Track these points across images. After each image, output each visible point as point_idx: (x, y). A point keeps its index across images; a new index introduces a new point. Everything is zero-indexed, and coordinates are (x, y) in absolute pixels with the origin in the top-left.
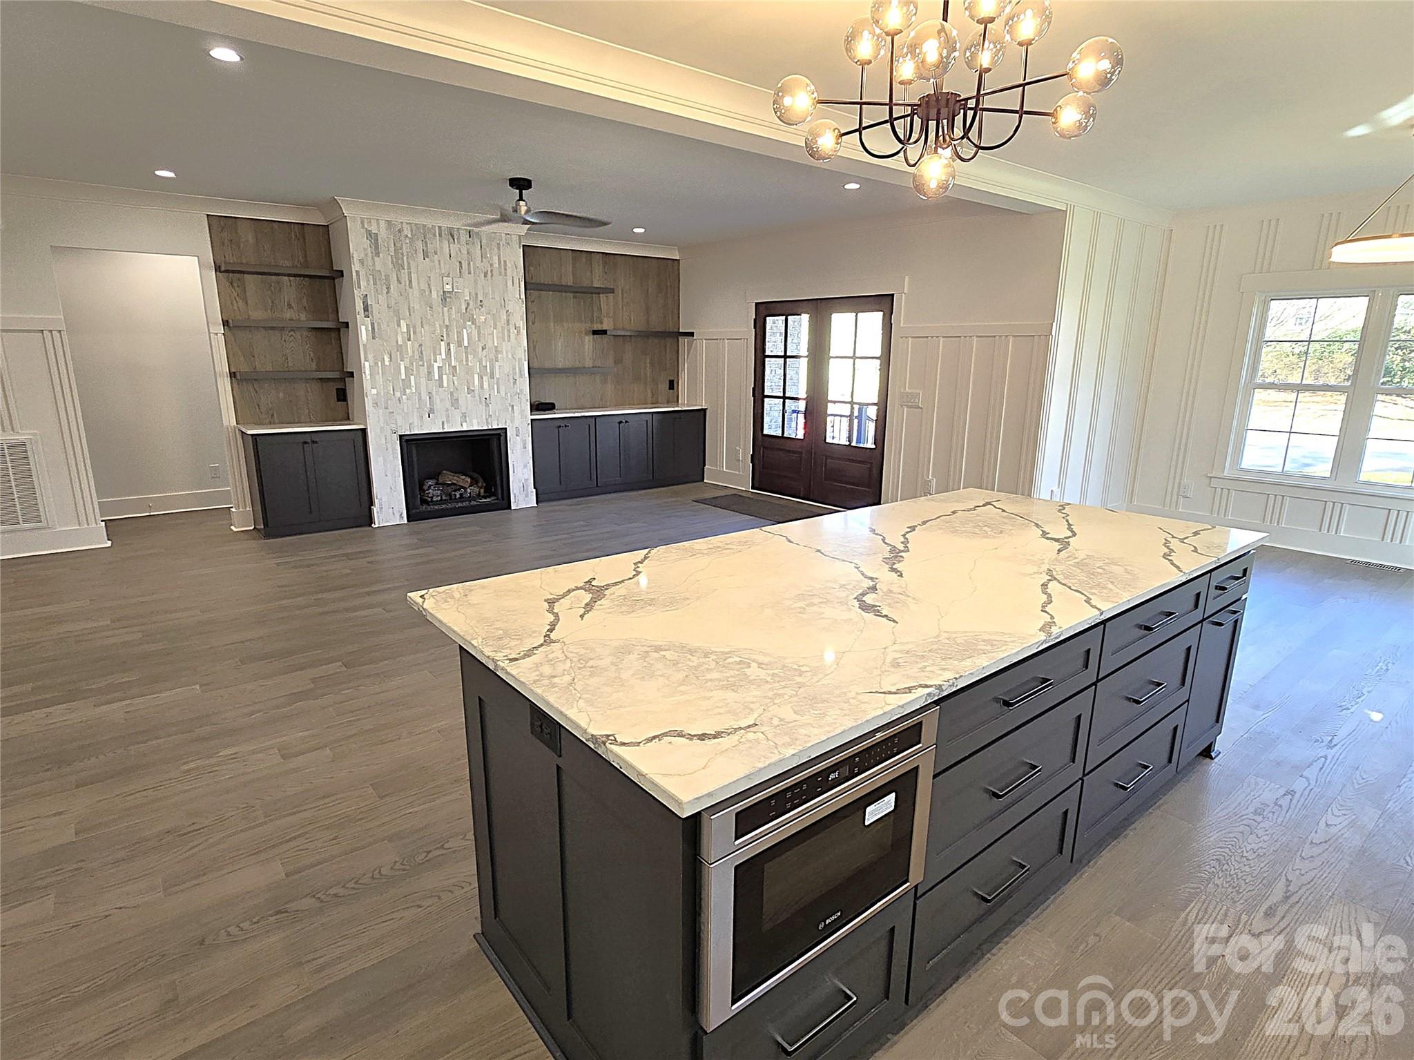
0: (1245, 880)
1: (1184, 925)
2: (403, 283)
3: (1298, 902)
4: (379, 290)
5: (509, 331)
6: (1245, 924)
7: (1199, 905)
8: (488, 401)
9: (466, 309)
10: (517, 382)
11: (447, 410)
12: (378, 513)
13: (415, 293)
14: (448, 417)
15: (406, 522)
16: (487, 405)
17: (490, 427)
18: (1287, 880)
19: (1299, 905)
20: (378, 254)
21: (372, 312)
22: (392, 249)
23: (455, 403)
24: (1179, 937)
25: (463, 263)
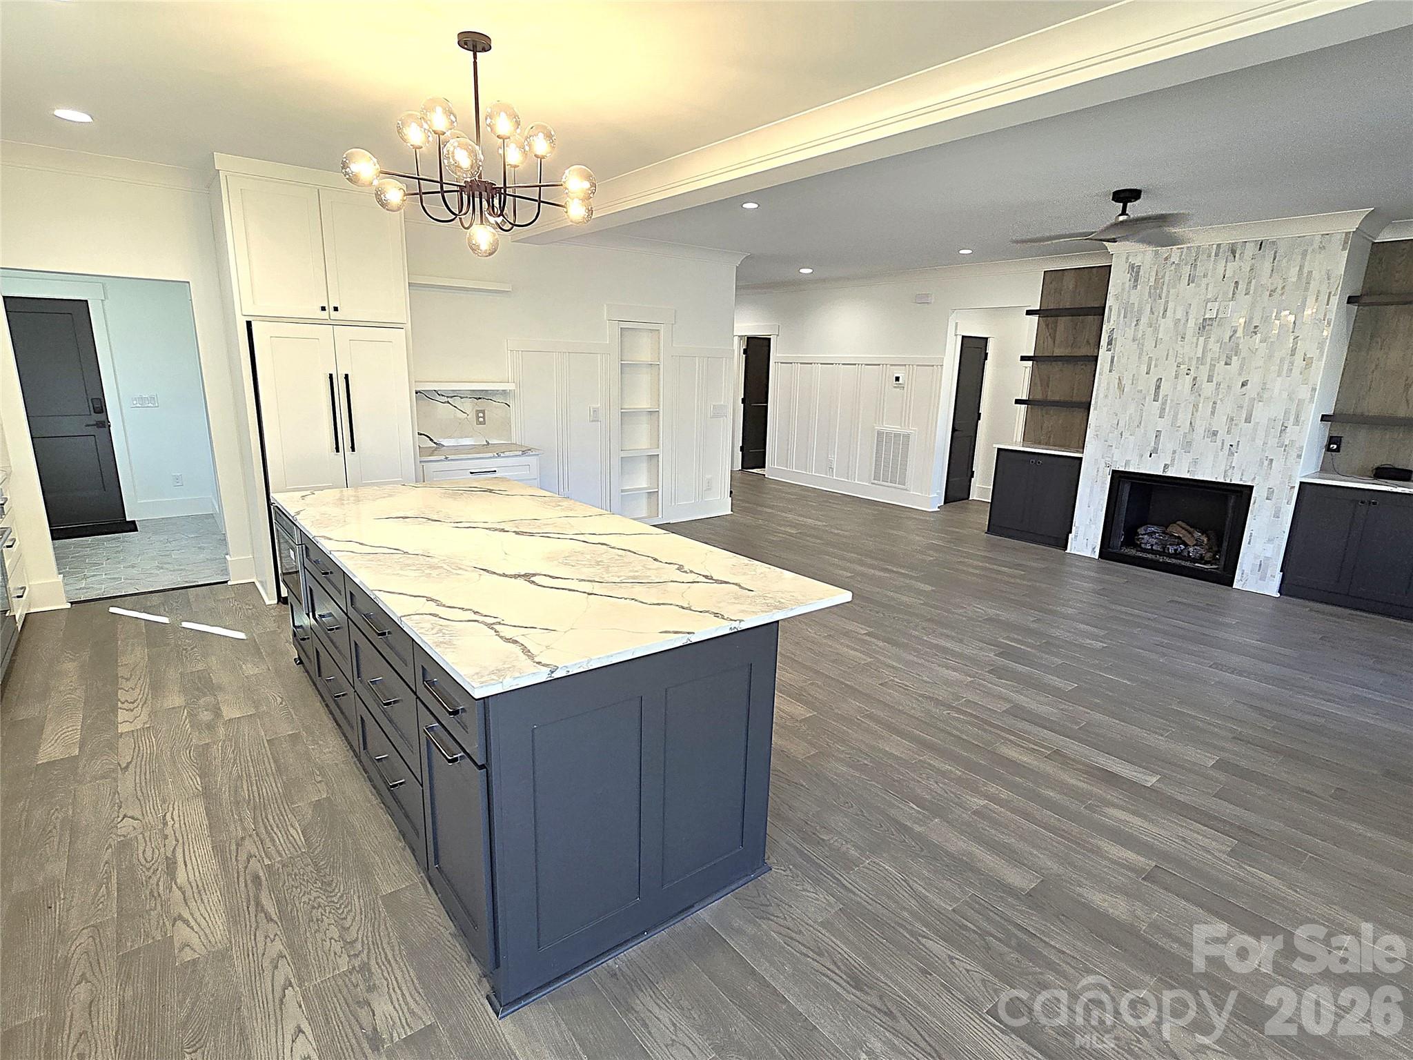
0: (296, 888)
1: (291, 824)
2: (1156, 314)
3: (248, 908)
4: (1128, 323)
5: (1292, 363)
6: (262, 858)
7: (300, 843)
8: (1234, 449)
9: (1230, 338)
10: (1288, 430)
11: (1174, 452)
12: (1072, 539)
13: (1166, 324)
14: (1173, 460)
15: (1097, 558)
16: (1231, 454)
17: (1228, 481)
18: (272, 920)
19: (246, 908)
20: (1135, 287)
21: (1115, 344)
22: (1152, 279)
23: (1187, 445)
24: (286, 817)
25: (1240, 283)
